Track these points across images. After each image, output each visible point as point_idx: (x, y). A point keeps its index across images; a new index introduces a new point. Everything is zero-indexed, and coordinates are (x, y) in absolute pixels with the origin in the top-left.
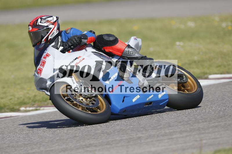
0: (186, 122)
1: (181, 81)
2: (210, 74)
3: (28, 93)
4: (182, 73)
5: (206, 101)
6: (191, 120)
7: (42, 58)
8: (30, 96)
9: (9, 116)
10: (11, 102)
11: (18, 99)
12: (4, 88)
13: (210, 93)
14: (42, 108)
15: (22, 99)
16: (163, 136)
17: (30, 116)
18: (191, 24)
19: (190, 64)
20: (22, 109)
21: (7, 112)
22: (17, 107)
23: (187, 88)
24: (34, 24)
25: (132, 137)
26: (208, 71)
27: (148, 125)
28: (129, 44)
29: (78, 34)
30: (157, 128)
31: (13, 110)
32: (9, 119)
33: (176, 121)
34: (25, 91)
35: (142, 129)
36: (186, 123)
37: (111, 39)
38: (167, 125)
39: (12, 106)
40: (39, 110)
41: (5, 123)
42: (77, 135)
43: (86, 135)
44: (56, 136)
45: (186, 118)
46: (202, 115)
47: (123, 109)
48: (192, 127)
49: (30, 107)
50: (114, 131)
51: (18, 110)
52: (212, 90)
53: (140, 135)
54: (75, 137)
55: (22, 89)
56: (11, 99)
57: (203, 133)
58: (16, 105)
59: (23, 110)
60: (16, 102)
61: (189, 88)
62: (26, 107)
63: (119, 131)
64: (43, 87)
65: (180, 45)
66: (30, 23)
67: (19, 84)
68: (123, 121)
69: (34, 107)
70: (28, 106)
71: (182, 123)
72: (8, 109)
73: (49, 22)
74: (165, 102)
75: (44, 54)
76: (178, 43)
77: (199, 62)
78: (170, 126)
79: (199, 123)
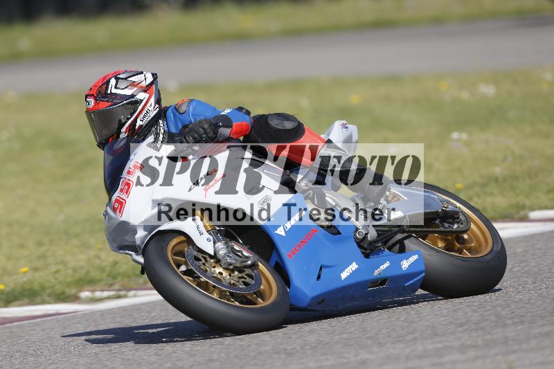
0: (474, 324)
2: (533, 209)
3: (98, 257)
4: (457, 207)
5: (523, 273)
6: (487, 320)
8: (104, 264)
9: (53, 312)
10: (56, 279)
11: (75, 270)
12: (40, 244)
13: (534, 255)
14: (132, 293)
15: (83, 272)
16: (420, 357)
17: (103, 313)
18: (488, 90)
19: (484, 185)
20: (85, 294)
21: (49, 303)
22: (73, 291)
23: (469, 245)
24: (101, 92)
25: (346, 361)
26: (527, 203)
27: (384, 332)
28: (331, 138)
29: (209, 115)
30: (404, 340)
31: (62, 298)
32: (52, 319)
33: (451, 323)
34: (92, 253)
35: (369, 342)
36: (473, 327)
37: (289, 125)
38: (429, 332)
39: (59, 289)
40: (125, 296)
41: (43, 330)
42: (215, 356)
43: (236, 357)
44: (166, 360)
45: (475, 315)
46: (513, 307)
47: (317, 297)
48: (488, 337)
49: (103, 291)
50: (302, 348)
51: (75, 299)
52: (538, 246)
53: (364, 355)
54: (211, 360)
55: (85, 246)
56: (57, 272)
57: (515, 352)
58: (69, 285)
59: (87, 297)
60: (69, 279)
61: (473, 245)
62: (93, 291)
63: (315, 347)
64: (126, 243)
65: (459, 140)
66: (91, 89)
67: (77, 235)
68: (325, 324)
69: (114, 290)
70: (99, 289)
71: (466, 327)
72: (49, 295)
73: (136, 86)
74: (418, 278)
76: (455, 135)
77: (505, 180)
78: (437, 335)
79: (505, 326)
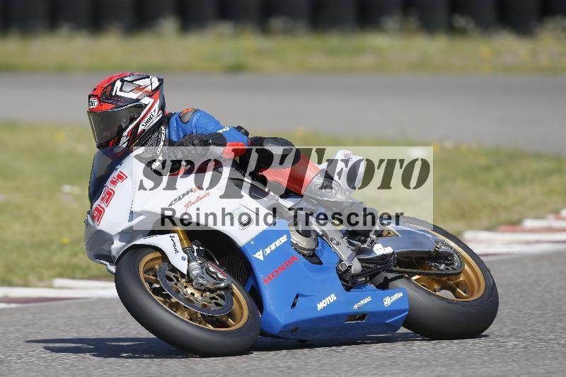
1: (447, 269)
7: (108, 184)
24: (105, 94)
47: (290, 325)
64: (102, 253)
66: (95, 89)
73: (141, 90)
74: (401, 316)
75: (115, 174)
